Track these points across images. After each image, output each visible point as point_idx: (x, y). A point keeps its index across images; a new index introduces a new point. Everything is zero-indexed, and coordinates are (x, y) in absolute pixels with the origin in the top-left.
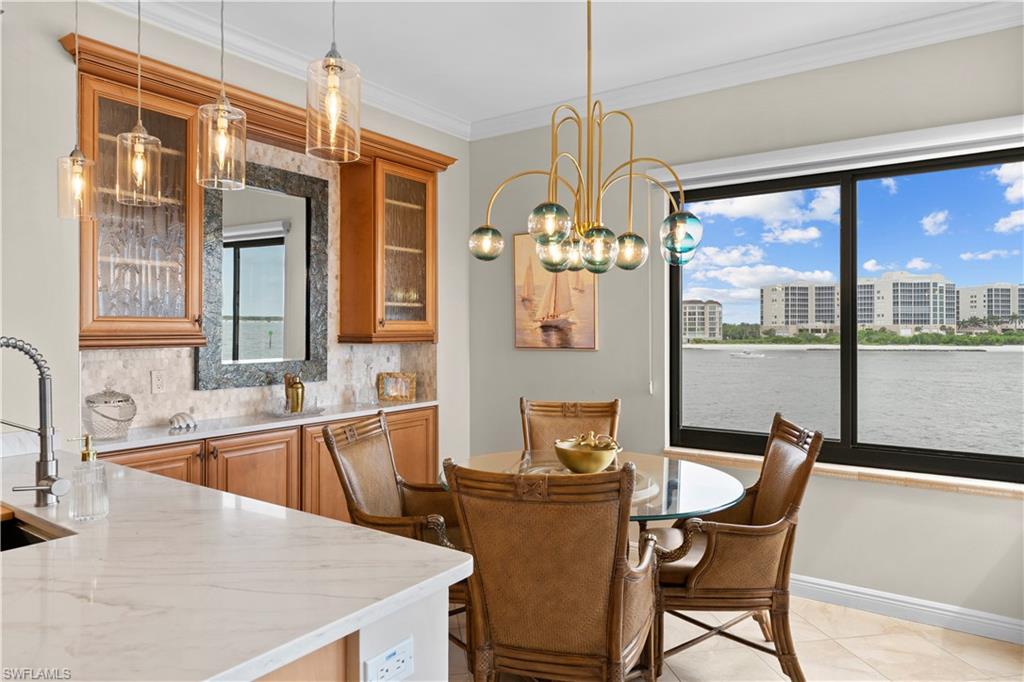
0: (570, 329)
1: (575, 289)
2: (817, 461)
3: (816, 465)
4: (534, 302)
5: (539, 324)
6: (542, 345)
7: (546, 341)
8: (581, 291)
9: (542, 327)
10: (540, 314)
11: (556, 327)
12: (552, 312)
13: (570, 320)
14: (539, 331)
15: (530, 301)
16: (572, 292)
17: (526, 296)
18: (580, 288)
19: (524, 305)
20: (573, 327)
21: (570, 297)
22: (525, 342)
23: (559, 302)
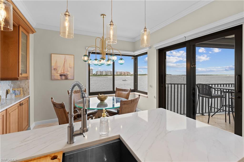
0: (68, 75)
1: (69, 67)
2: (131, 92)
3: (130, 93)
4: (58, 70)
5: (59, 74)
6: (60, 79)
7: (61, 78)
8: (71, 68)
9: (60, 75)
10: (59, 72)
11: (64, 75)
12: (63, 72)
13: (68, 74)
14: (59, 76)
15: (56, 69)
16: (68, 68)
17: (55, 68)
18: (70, 67)
19: (54, 70)
20: (69, 75)
21: (68, 69)
22: (55, 79)
23: (65, 70)
